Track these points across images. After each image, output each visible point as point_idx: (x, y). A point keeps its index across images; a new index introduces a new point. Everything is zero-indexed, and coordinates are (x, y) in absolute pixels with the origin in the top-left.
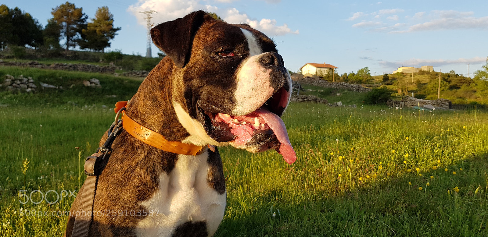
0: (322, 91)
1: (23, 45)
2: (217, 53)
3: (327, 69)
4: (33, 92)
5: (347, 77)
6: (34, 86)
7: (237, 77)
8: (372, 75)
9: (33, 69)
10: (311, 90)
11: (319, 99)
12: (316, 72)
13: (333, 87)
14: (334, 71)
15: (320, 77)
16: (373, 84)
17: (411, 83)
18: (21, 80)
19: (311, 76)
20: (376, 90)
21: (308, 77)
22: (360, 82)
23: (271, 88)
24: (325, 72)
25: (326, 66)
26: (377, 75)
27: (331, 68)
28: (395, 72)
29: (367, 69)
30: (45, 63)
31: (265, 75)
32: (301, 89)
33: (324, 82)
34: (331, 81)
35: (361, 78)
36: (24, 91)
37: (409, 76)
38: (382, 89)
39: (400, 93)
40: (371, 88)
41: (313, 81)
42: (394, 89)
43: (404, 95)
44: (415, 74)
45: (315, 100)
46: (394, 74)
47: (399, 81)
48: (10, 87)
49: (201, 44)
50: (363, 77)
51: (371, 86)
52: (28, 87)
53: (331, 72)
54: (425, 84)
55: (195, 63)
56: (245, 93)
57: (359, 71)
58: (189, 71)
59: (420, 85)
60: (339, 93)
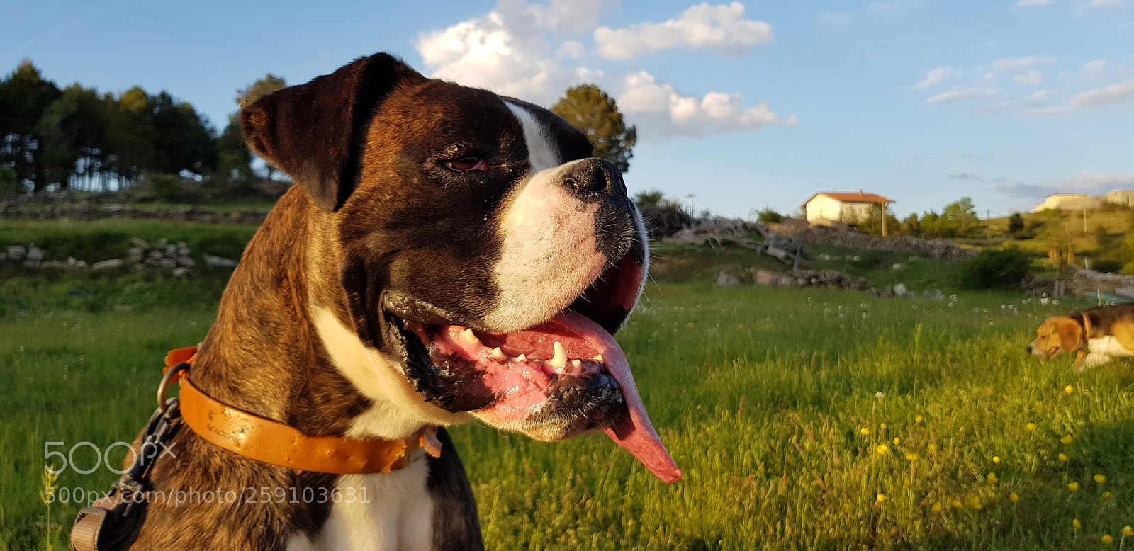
0: (856, 258)
1: (176, 171)
2: (441, 163)
3: (866, 206)
4: (188, 275)
5: (919, 223)
6: (189, 262)
7: (501, 227)
8: (982, 216)
9: (190, 225)
10: (827, 258)
11: (848, 277)
12: (842, 213)
13: (883, 248)
14: (886, 208)
15: (852, 226)
16: (985, 238)
17: (1082, 235)
18: (163, 251)
19: (828, 224)
20: (992, 254)
21: (821, 227)
22: (951, 234)
23: (600, 255)
24: (862, 212)
25: (866, 199)
26: (993, 216)
27: (877, 203)
28: (1039, 208)
29: (967, 202)
30: (218, 210)
31: (582, 219)
32: (803, 255)
33: (860, 236)
34: (879, 233)
35: (953, 226)
36: (168, 275)
37: (1076, 217)
38: (1005, 251)
39: (1053, 259)
40: (979, 249)
41: (832, 236)
42: (1039, 251)
43: (1063, 263)
44: (1091, 211)
45: (839, 282)
46: (1037, 214)
47: (1050, 230)
48: (139, 267)
49: (393, 138)
50: (959, 221)
51: (978, 244)
52: (179, 266)
53: (878, 212)
54: (1117, 235)
55: (374, 189)
56: (527, 268)
57: (949, 208)
58: (358, 211)
59: (1105, 237)
60: (897, 263)
